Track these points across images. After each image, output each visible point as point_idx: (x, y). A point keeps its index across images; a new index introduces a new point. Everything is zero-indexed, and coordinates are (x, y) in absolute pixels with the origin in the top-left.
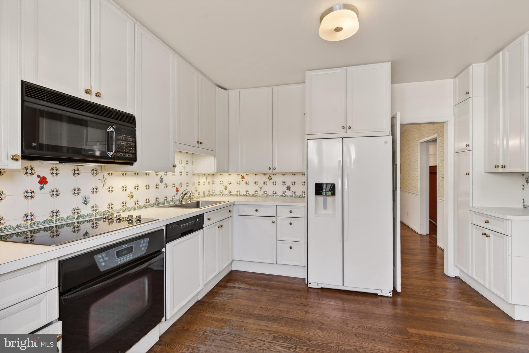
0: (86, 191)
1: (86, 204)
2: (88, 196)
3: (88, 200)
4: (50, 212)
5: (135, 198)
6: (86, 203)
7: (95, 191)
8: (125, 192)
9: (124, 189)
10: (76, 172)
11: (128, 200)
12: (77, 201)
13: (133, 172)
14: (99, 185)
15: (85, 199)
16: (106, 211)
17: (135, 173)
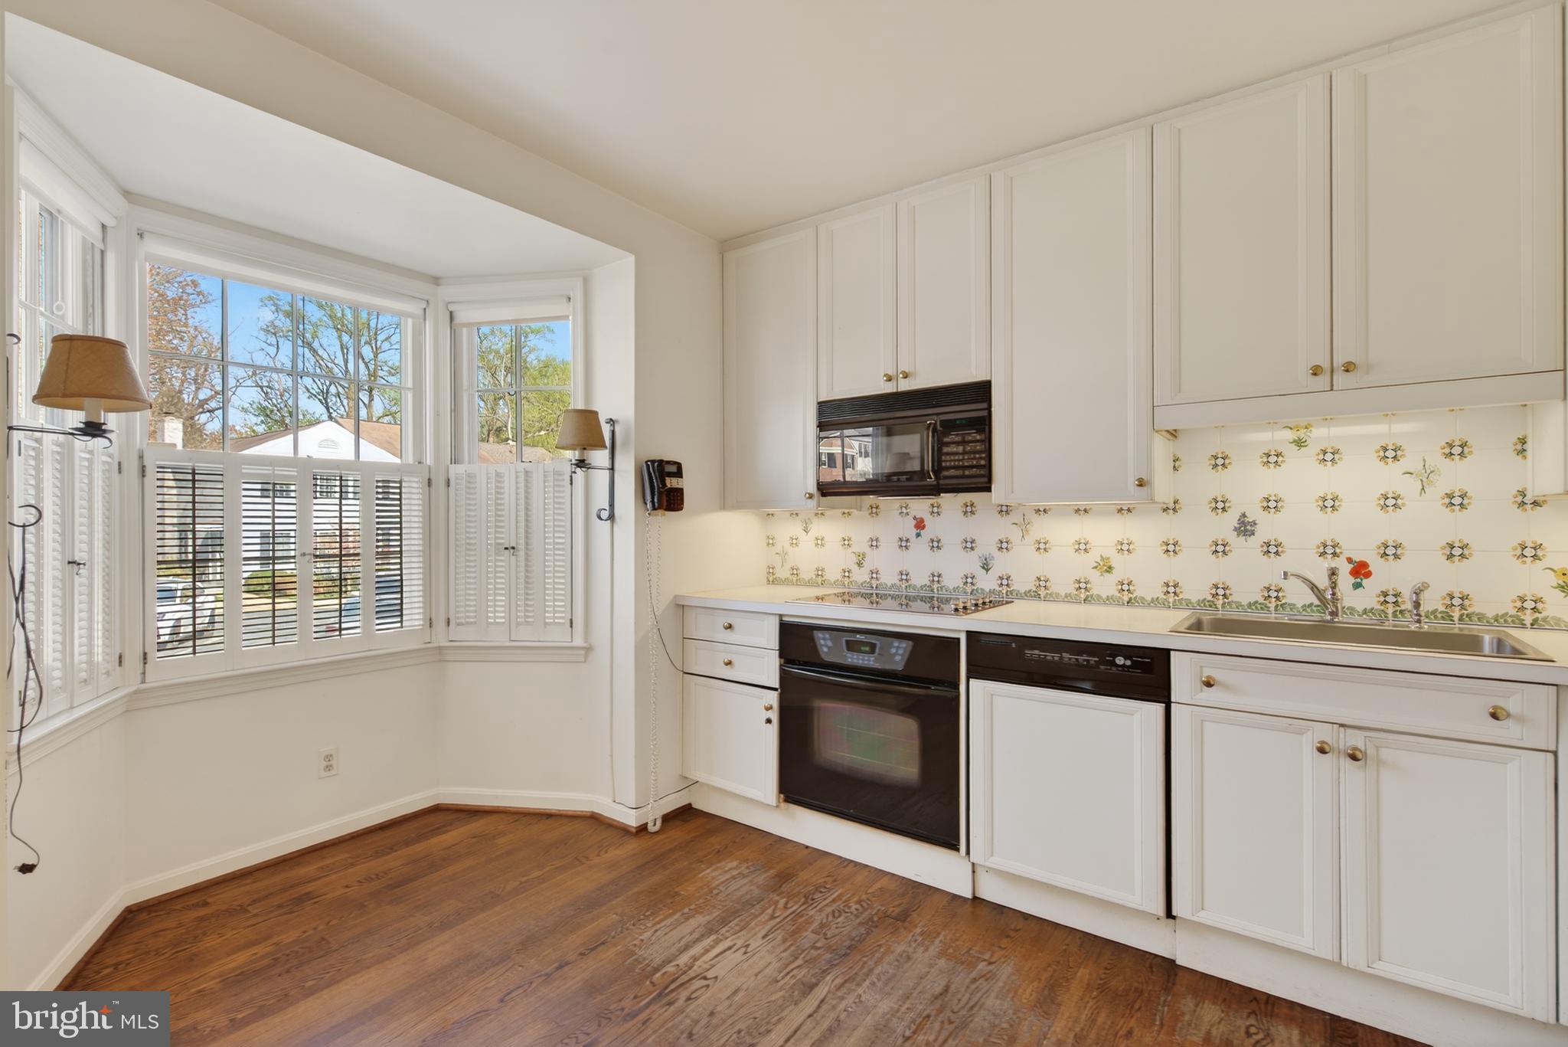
0: (987, 545)
1: (987, 570)
2: (990, 554)
3: (991, 563)
4: (929, 574)
5: (1118, 575)
6: (986, 567)
7: (1003, 545)
8: (1083, 555)
9: (1082, 547)
10: (969, 509)
11: (1095, 577)
12: (970, 563)
13: (1114, 506)
14: (1014, 534)
15: (986, 560)
16: (1030, 591)
17: (1119, 507)
